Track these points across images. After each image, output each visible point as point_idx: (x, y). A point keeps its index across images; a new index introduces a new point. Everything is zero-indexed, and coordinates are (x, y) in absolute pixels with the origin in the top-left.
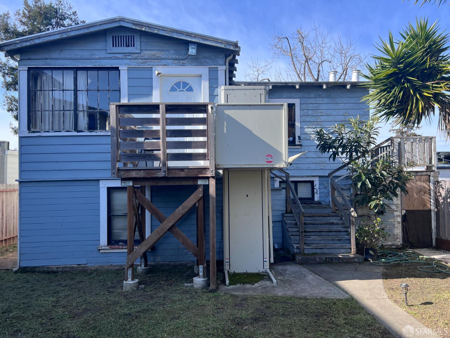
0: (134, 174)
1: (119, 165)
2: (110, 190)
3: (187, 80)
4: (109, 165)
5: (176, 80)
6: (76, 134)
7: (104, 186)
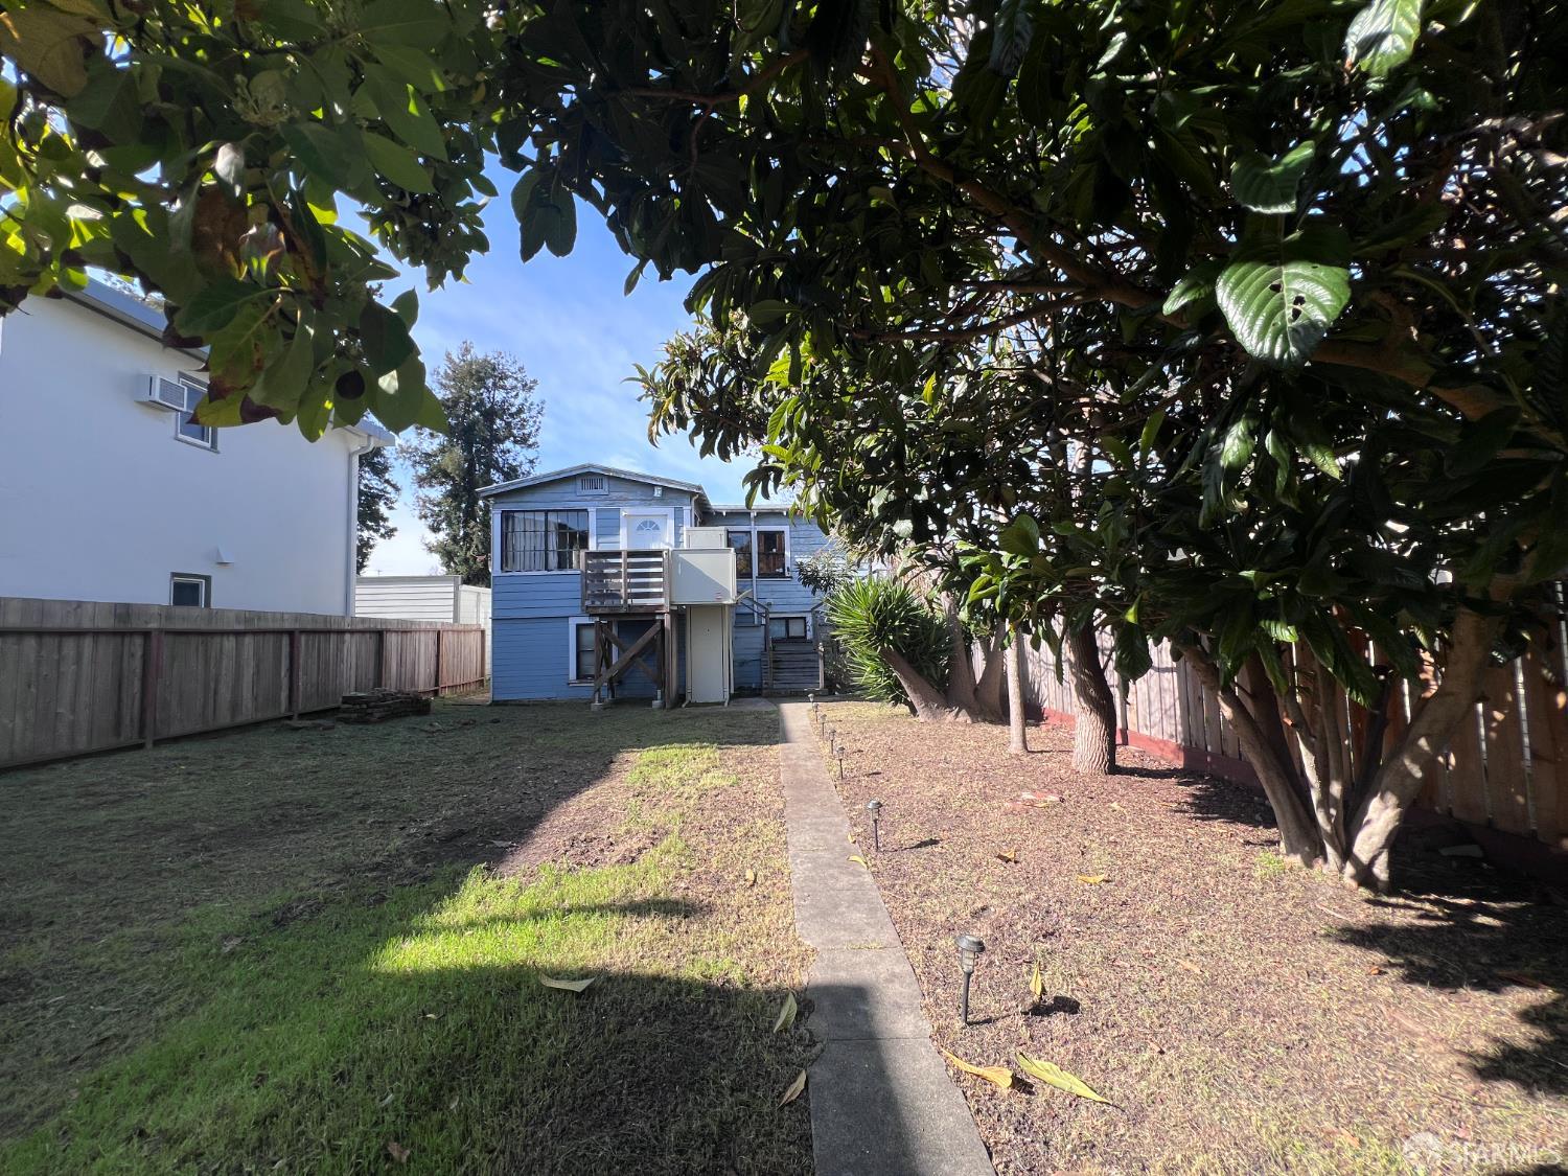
0: (600, 611)
1: (588, 603)
2: (579, 627)
3: (654, 519)
4: (579, 602)
5: (642, 520)
6: (546, 572)
7: (573, 623)
